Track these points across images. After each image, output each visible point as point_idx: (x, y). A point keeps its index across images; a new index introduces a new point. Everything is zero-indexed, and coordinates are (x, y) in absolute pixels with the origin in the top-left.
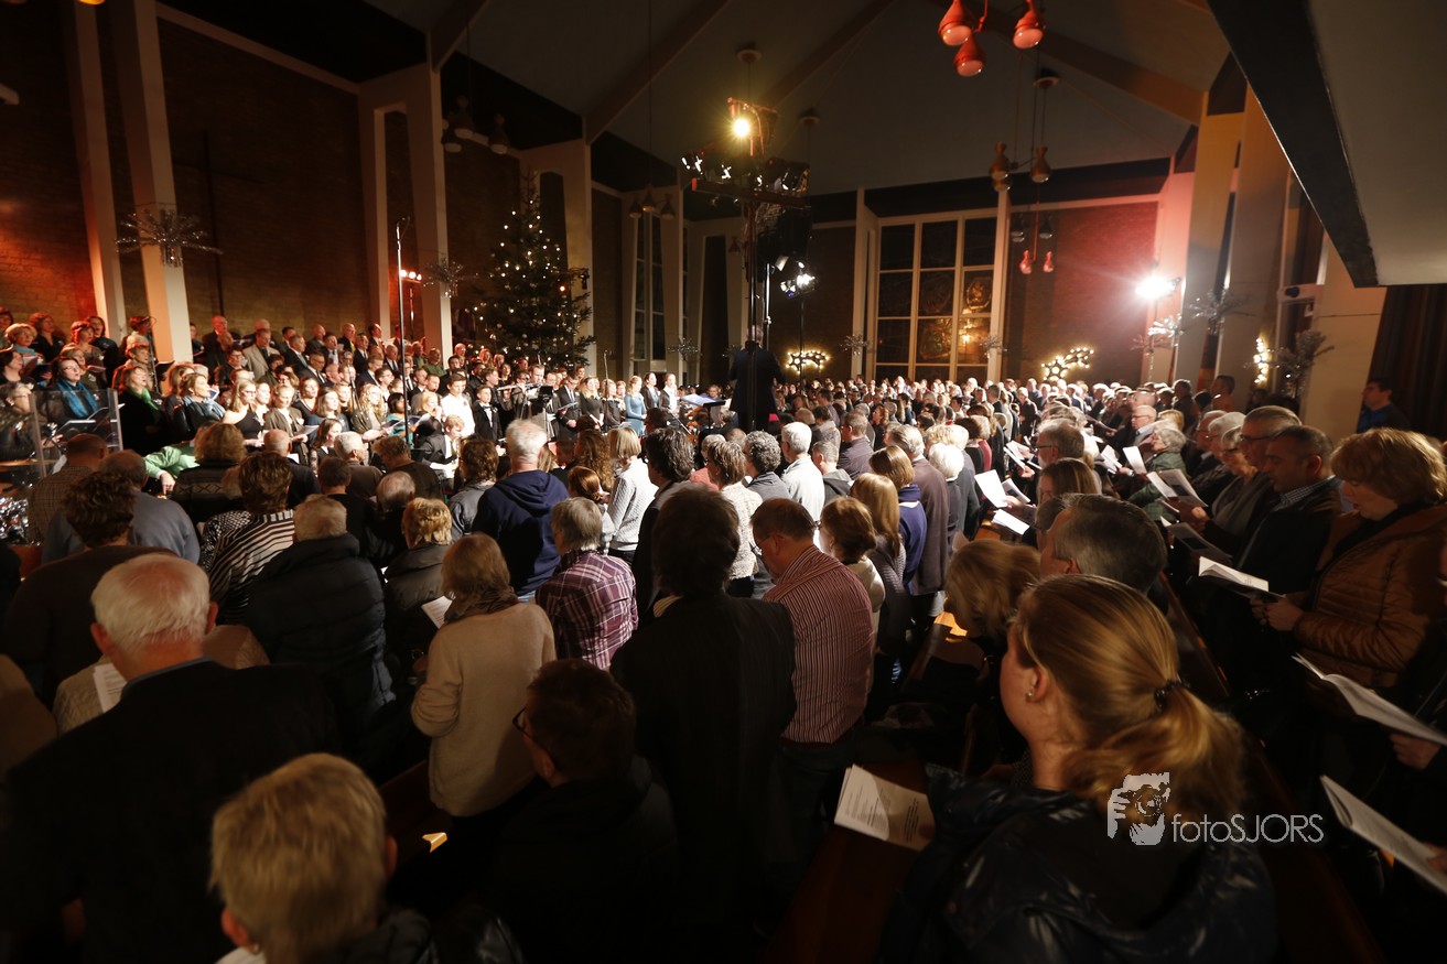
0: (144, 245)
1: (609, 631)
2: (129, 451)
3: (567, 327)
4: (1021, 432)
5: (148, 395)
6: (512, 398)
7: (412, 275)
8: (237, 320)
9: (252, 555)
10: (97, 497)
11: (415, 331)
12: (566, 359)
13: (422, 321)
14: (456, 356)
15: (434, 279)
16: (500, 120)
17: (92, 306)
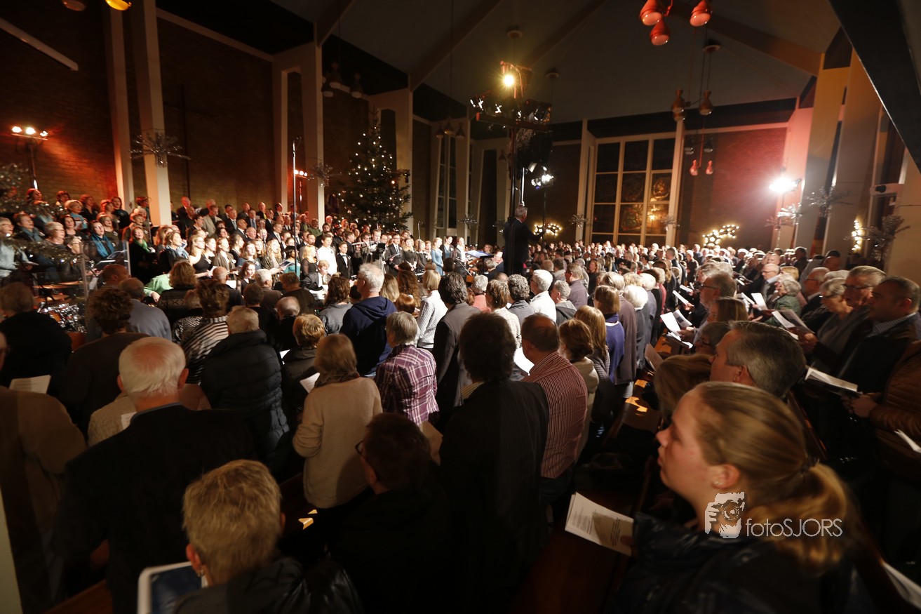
0: (146, 154)
1: (420, 395)
2: (134, 279)
3: (395, 206)
4: (688, 280)
5: (146, 244)
6: (361, 250)
7: (302, 173)
8: (198, 200)
9: (204, 342)
10: (114, 305)
11: (302, 207)
12: (393, 227)
13: (306, 201)
14: (326, 224)
15: (315, 175)
16: (357, 77)
17: (115, 191)
